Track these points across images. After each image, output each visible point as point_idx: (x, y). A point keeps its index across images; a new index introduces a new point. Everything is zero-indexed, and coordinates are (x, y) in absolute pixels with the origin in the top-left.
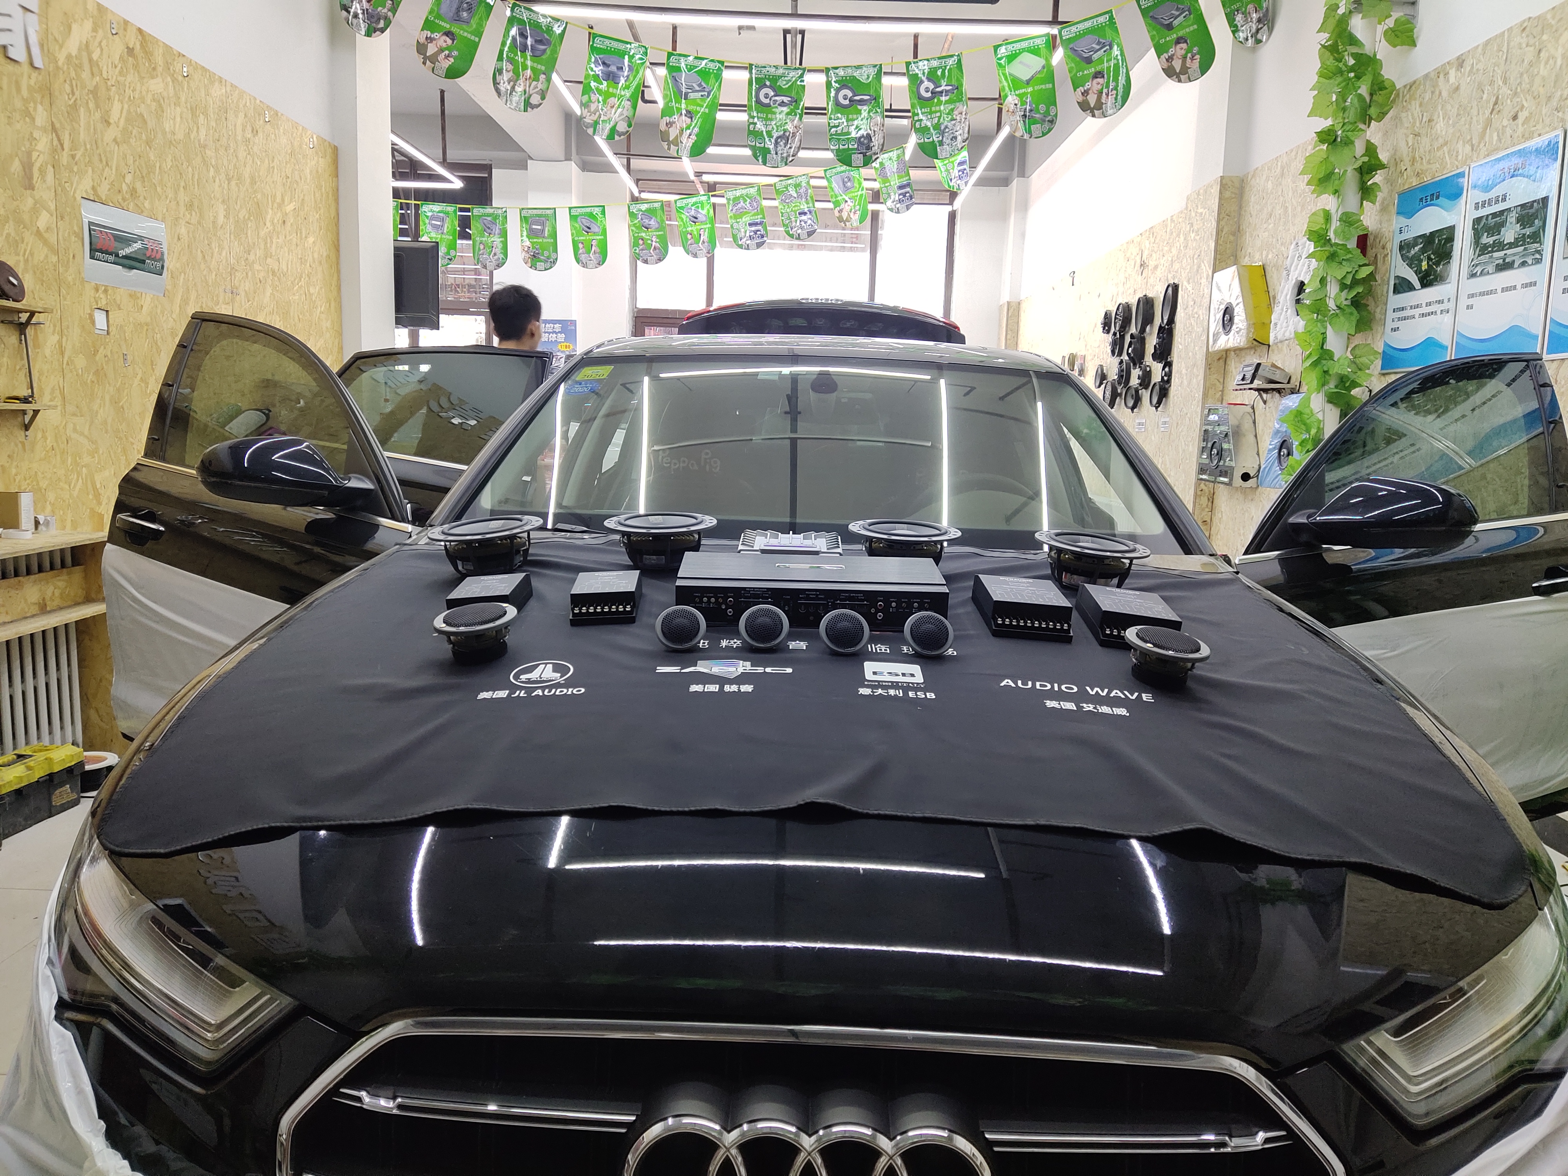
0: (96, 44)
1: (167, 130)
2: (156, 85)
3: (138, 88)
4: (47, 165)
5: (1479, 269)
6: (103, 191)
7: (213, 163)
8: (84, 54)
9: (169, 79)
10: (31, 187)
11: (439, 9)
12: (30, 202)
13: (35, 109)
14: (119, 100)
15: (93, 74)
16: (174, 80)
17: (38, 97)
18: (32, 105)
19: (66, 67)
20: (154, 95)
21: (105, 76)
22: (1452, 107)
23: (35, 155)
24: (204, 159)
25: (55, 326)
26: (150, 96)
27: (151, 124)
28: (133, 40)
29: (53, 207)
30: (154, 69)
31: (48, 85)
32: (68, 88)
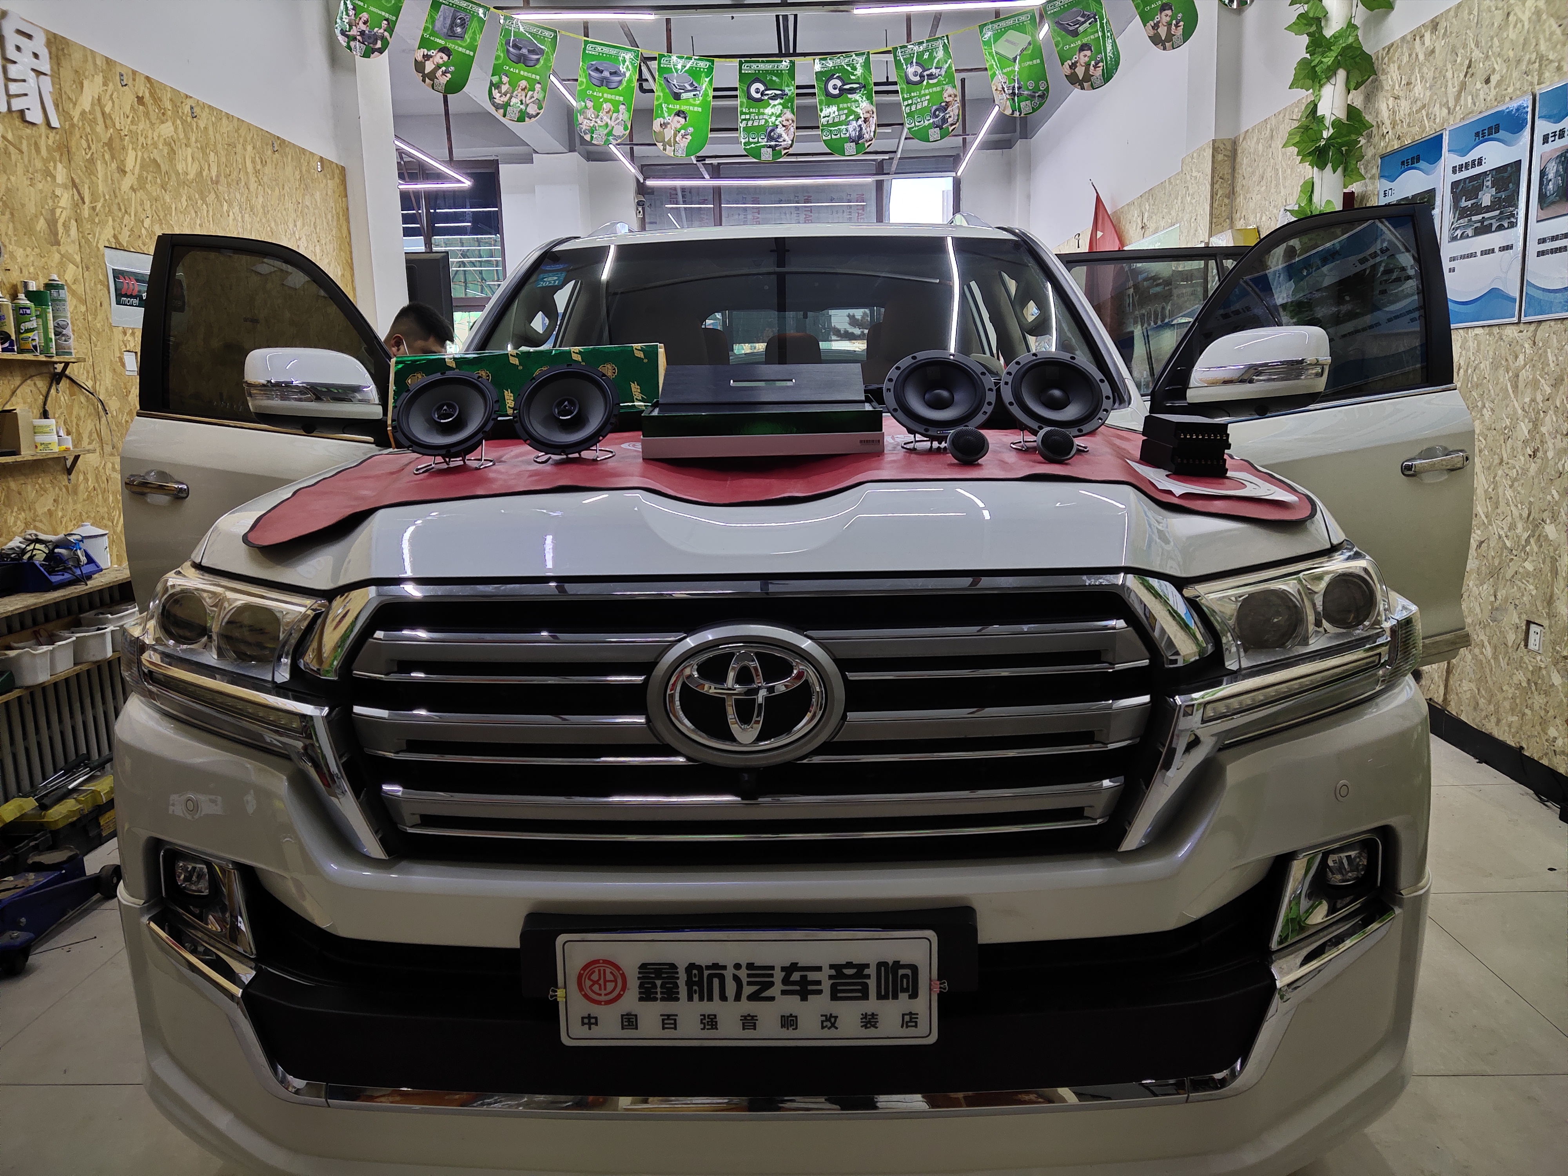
0: (108, 97)
1: (180, 171)
2: (167, 129)
3: (150, 135)
4: (70, 219)
5: (1459, 232)
6: (124, 239)
7: (227, 198)
8: (97, 108)
9: (178, 122)
10: (58, 243)
11: (434, 27)
12: (57, 256)
13: (55, 168)
14: (133, 148)
15: (106, 127)
16: (184, 122)
17: (57, 155)
18: (52, 164)
19: (81, 123)
20: (165, 139)
21: (118, 126)
22: (1429, 70)
23: (58, 211)
24: (217, 195)
25: (88, 372)
26: (162, 140)
27: (164, 168)
28: (143, 90)
29: (78, 259)
30: (164, 114)
31: (65, 143)
32: (84, 144)
